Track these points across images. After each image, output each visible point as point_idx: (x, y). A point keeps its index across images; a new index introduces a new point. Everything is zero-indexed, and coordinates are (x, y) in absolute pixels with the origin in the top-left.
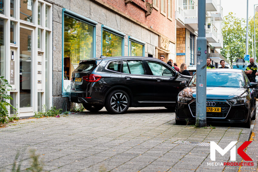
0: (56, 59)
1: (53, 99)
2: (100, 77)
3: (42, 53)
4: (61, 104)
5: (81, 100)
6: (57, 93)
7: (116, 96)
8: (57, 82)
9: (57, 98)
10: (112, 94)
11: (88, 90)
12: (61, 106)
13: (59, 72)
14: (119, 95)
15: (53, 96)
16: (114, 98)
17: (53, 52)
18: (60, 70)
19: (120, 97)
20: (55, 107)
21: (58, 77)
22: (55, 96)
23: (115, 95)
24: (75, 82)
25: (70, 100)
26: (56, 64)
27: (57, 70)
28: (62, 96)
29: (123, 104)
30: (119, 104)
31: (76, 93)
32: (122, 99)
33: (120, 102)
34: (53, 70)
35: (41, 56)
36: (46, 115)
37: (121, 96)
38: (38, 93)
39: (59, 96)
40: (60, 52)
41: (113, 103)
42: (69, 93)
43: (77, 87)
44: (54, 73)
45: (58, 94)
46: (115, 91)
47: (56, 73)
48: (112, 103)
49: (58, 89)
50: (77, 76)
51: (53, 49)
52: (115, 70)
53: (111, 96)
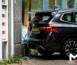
0: (16, 11)
1: (14, 47)
2: (56, 27)
3: (6, 6)
4: (20, 50)
5: (38, 47)
6: (17, 41)
7: (70, 44)
8: (18, 32)
9: (17, 45)
10: (67, 42)
11: (45, 39)
12: (20, 52)
13: (19, 23)
14: (72, 43)
15: (14, 44)
16: (68, 46)
17: (14, 5)
18: (20, 21)
19: (74, 45)
20: (16, 54)
21: (18, 27)
22: (16, 44)
23: (69, 42)
24: (32, 31)
25: (28, 47)
26: (17, 16)
27: (17, 21)
28: (21, 44)
29: (76, 51)
30: (72, 51)
31: (34, 41)
32: (75, 46)
33: (73, 49)
34: (14, 21)
35: (4, 9)
36: (10, 62)
37: (74, 43)
38: (3, 42)
39: (19, 43)
40: (19, 5)
41: (68, 50)
42: (26, 40)
43: (34, 36)
44: (15, 24)
45: (19, 42)
46: (69, 40)
47: (17, 24)
48: (66, 50)
49: (18, 38)
50: (34, 26)
51: (14, 2)
52: (68, 20)
53: (66, 44)
